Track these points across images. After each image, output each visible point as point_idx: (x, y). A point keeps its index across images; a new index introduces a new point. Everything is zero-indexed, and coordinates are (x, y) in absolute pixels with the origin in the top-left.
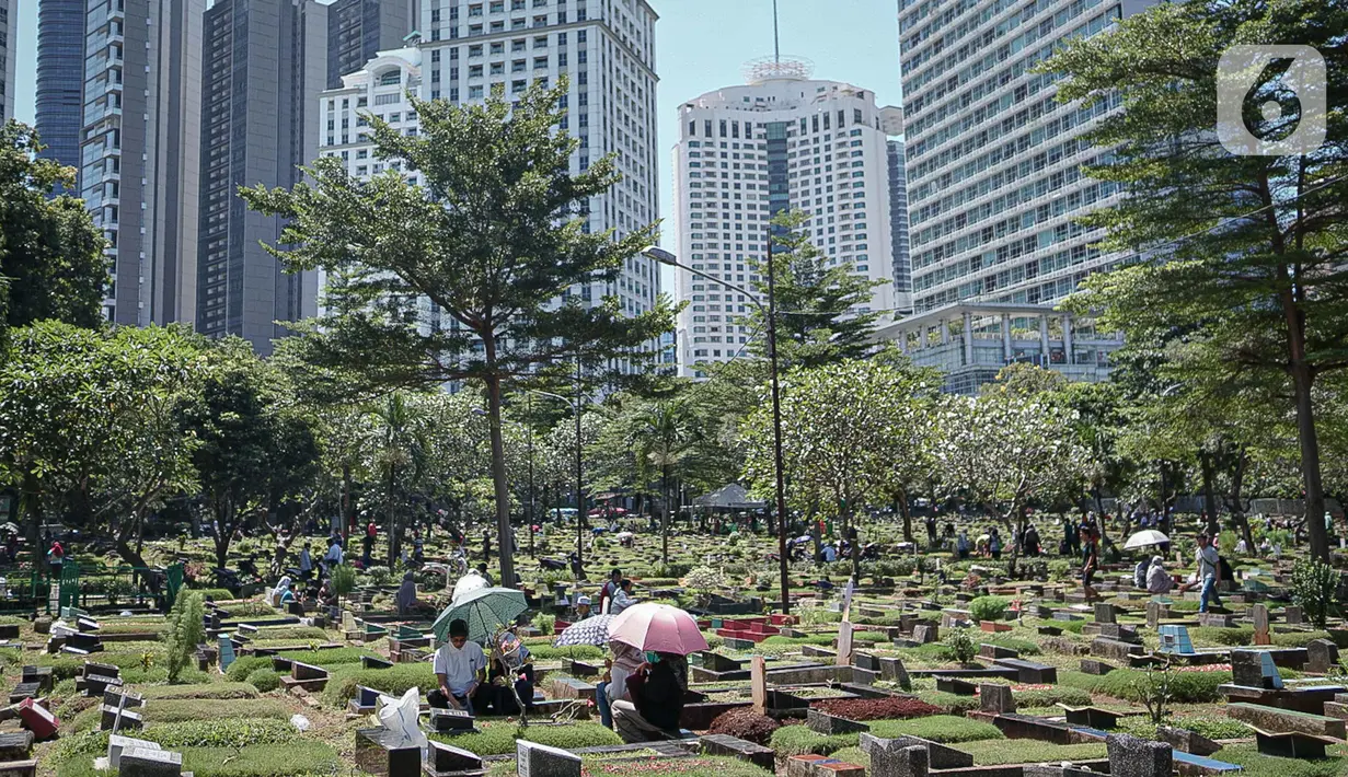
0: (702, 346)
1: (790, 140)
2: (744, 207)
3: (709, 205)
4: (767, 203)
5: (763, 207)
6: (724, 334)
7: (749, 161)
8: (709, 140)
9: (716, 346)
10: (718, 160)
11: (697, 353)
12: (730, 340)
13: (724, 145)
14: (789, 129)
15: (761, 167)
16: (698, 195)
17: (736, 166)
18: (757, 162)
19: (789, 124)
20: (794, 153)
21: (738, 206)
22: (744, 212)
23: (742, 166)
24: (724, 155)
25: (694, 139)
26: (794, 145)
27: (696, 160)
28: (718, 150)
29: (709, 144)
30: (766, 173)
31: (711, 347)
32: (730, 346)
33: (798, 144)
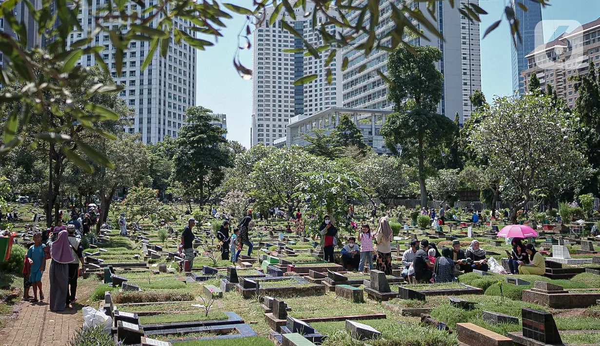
0: (261, 122)
1: (304, 29)
2: (283, 60)
3: (267, 59)
4: (294, 58)
5: (291, 60)
6: (271, 117)
7: (285, 39)
8: (268, 29)
9: (268, 123)
10: (271, 38)
11: (259, 126)
12: (274, 120)
13: (274, 31)
14: (304, 24)
15: (291, 42)
16: (262, 54)
17: (280, 41)
18: (289, 39)
19: (304, 22)
20: (306, 36)
21: (280, 59)
22: (283, 62)
23: (282, 41)
24: (274, 36)
25: (260, 28)
26: (306, 32)
27: (261, 38)
28: (271, 34)
29: (268, 31)
30: (293, 44)
31: (265, 123)
32: (274, 123)
33: (308, 31)
